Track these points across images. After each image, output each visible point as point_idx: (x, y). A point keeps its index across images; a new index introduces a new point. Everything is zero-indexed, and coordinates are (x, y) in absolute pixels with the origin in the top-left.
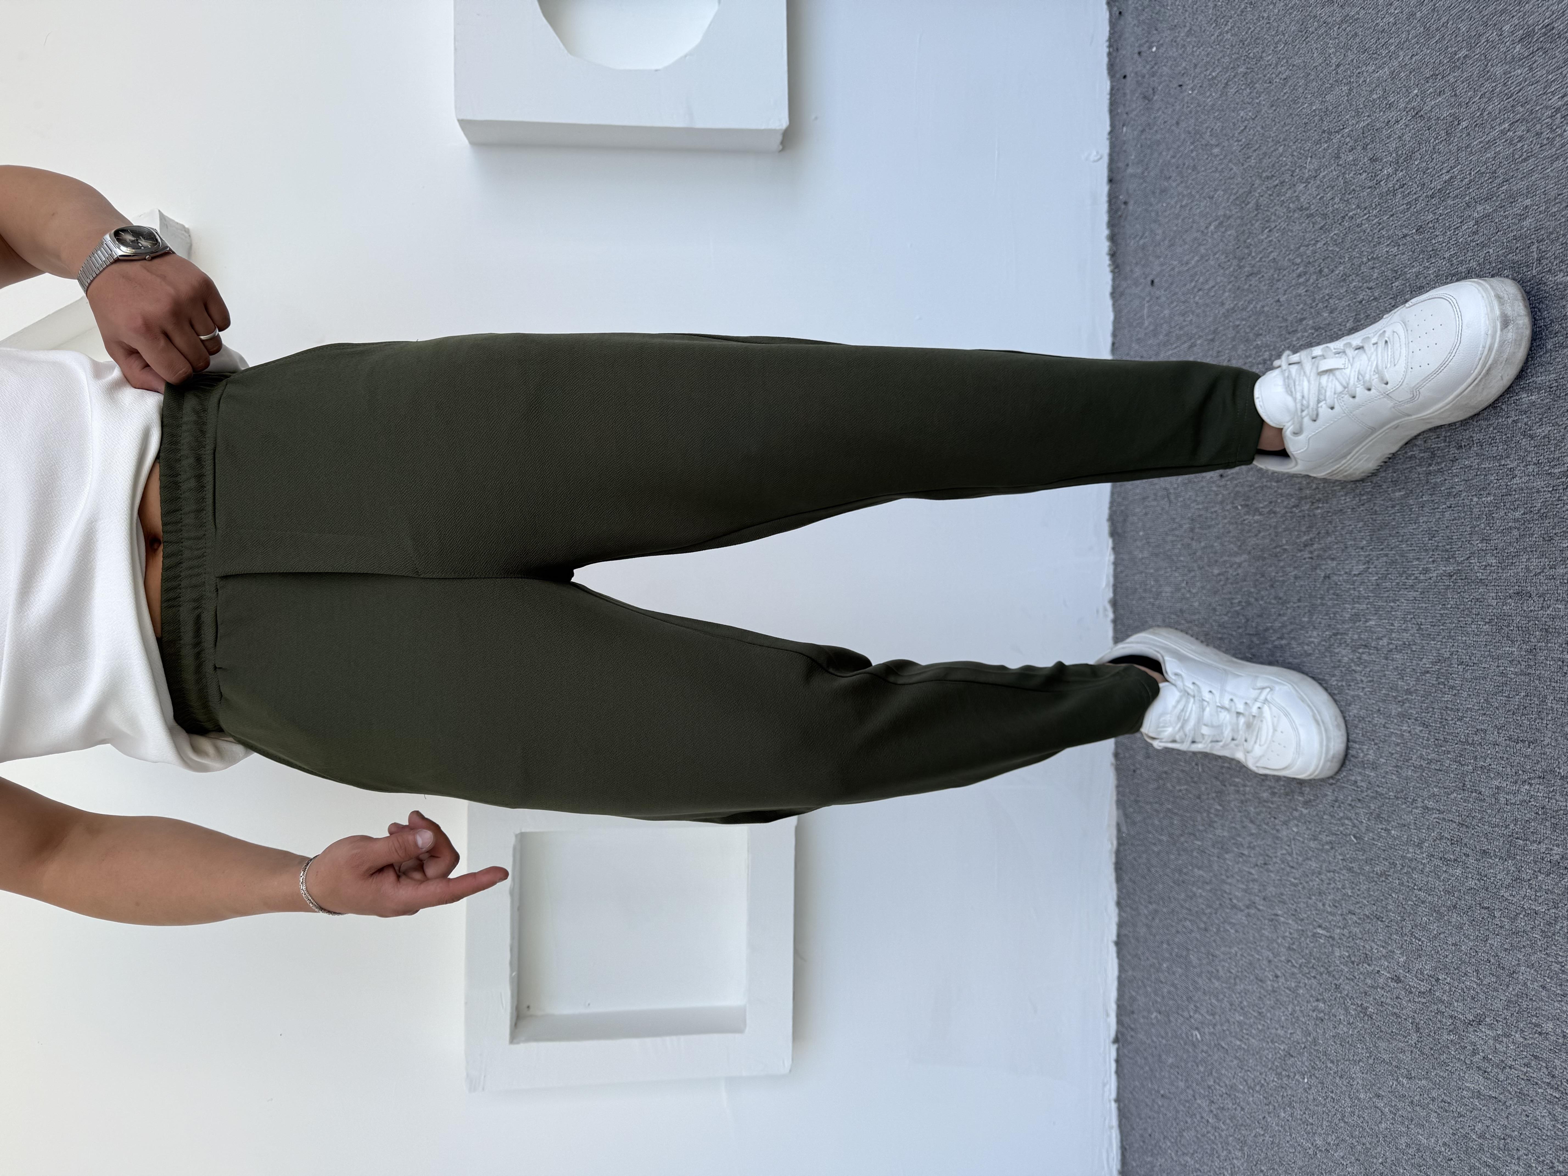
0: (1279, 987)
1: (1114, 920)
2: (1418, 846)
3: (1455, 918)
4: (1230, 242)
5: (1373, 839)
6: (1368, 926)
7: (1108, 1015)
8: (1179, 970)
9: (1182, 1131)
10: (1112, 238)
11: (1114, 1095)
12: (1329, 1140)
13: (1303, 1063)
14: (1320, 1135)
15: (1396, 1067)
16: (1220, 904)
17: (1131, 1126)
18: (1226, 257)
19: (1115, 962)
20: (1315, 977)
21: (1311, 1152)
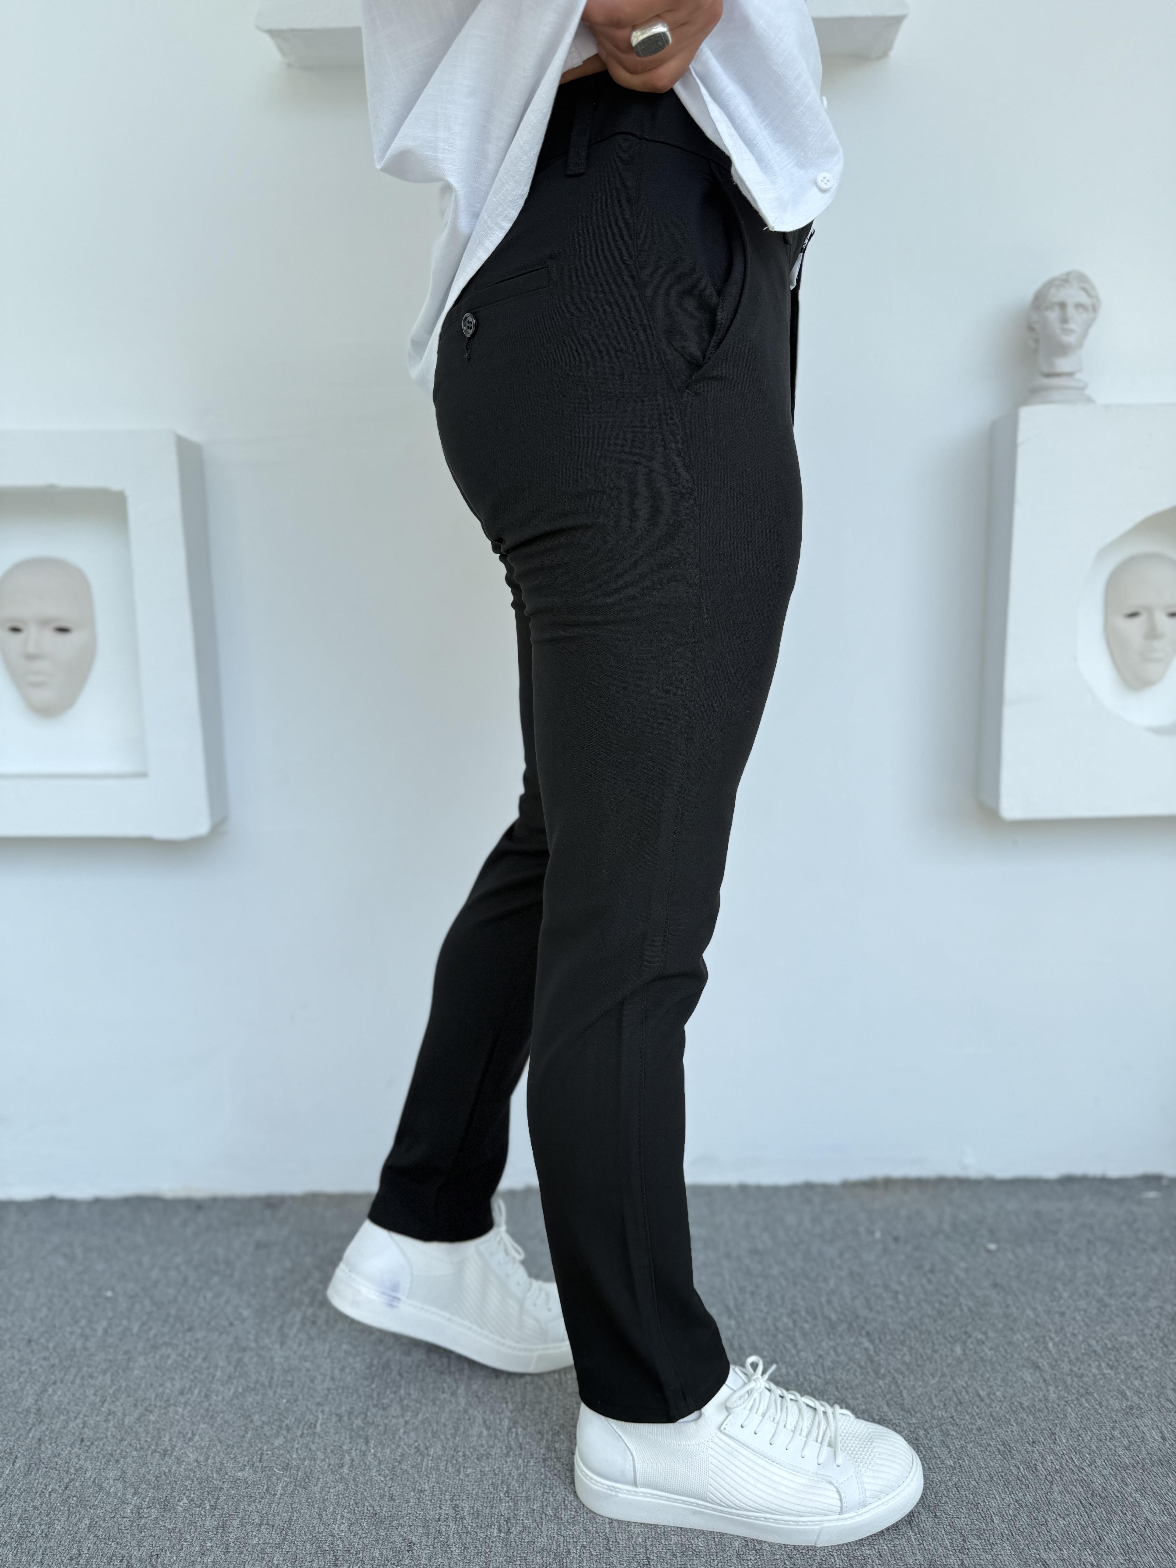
1: (80, 1195)
10: (872, 1184)
19: (31, 1196)
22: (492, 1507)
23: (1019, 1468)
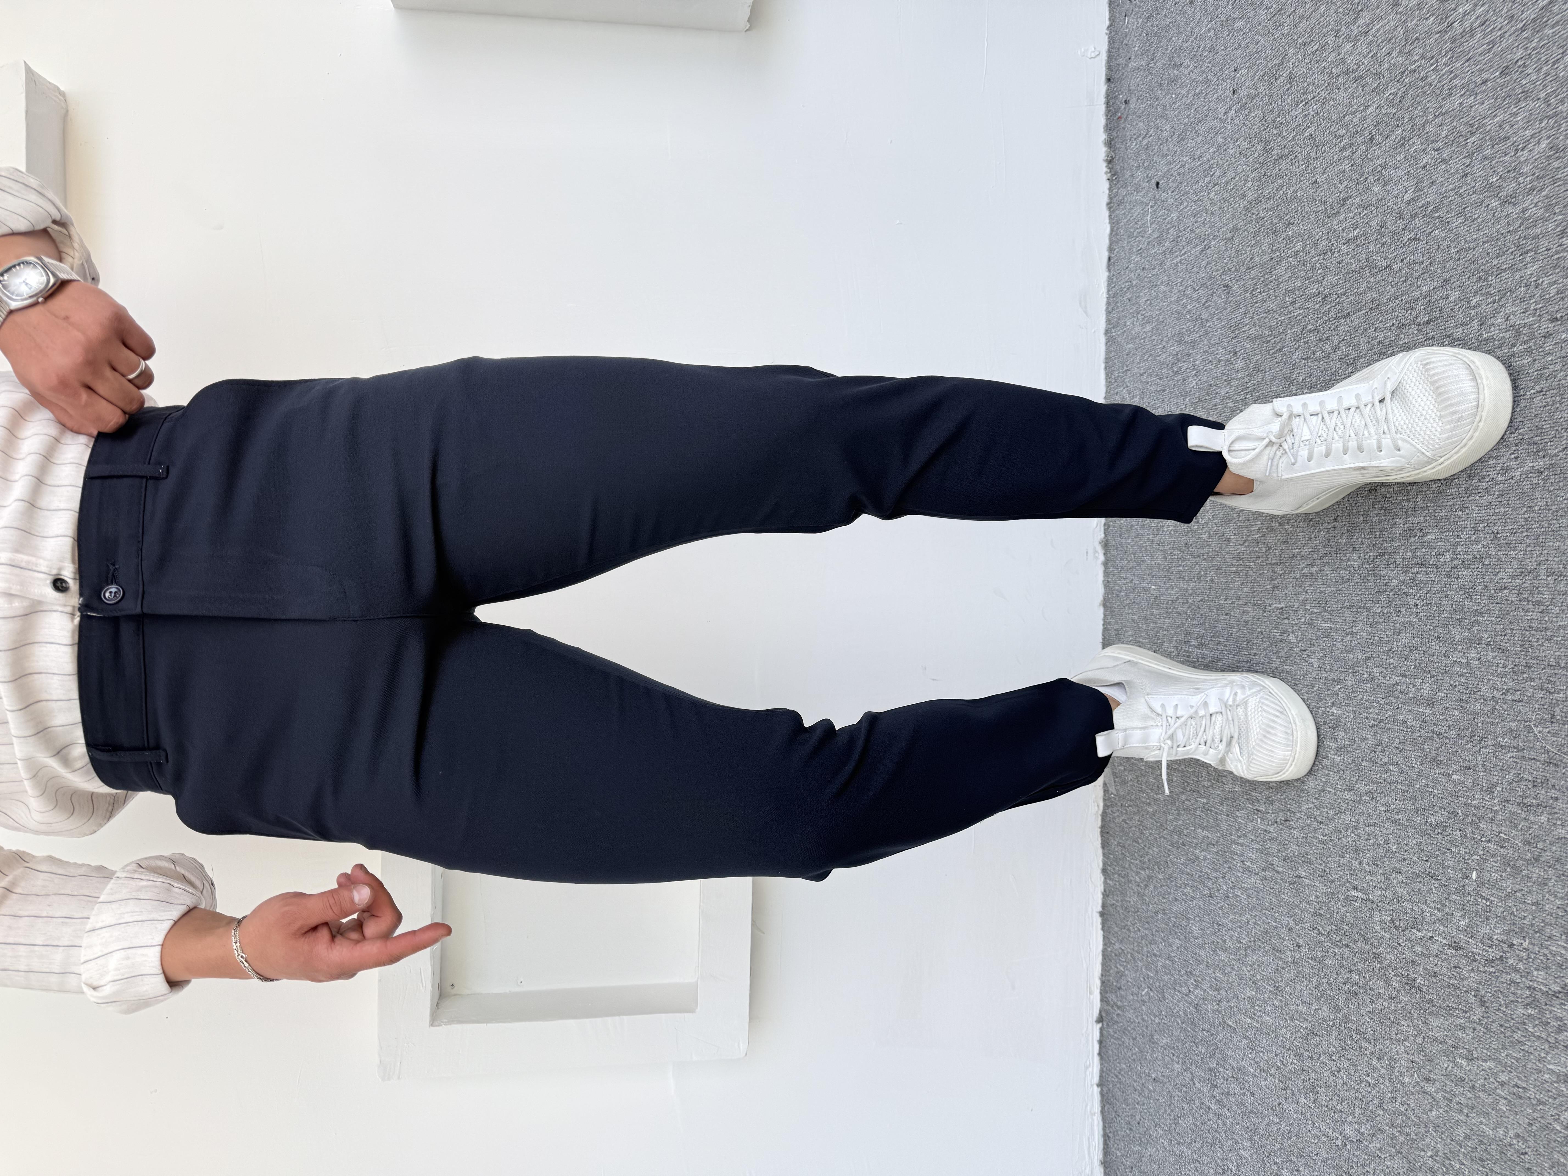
0: (1301, 959)
1: (1100, 888)
2: (1486, 790)
3: (1537, 872)
4: (1255, 125)
5: (1427, 786)
6: (1417, 886)
7: (1091, 993)
8: (1177, 941)
9: (1176, 1118)
10: (1110, 144)
11: (1096, 1079)
12: (1362, 1130)
13: (1331, 1044)
14: (1351, 1124)
15: (1454, 1047)
16: (1229, 867)
17: (1116, 1112)
18: (1250, 142)
19: (1101, 933)
20: (1348, 946)
21: (1339, 1142)
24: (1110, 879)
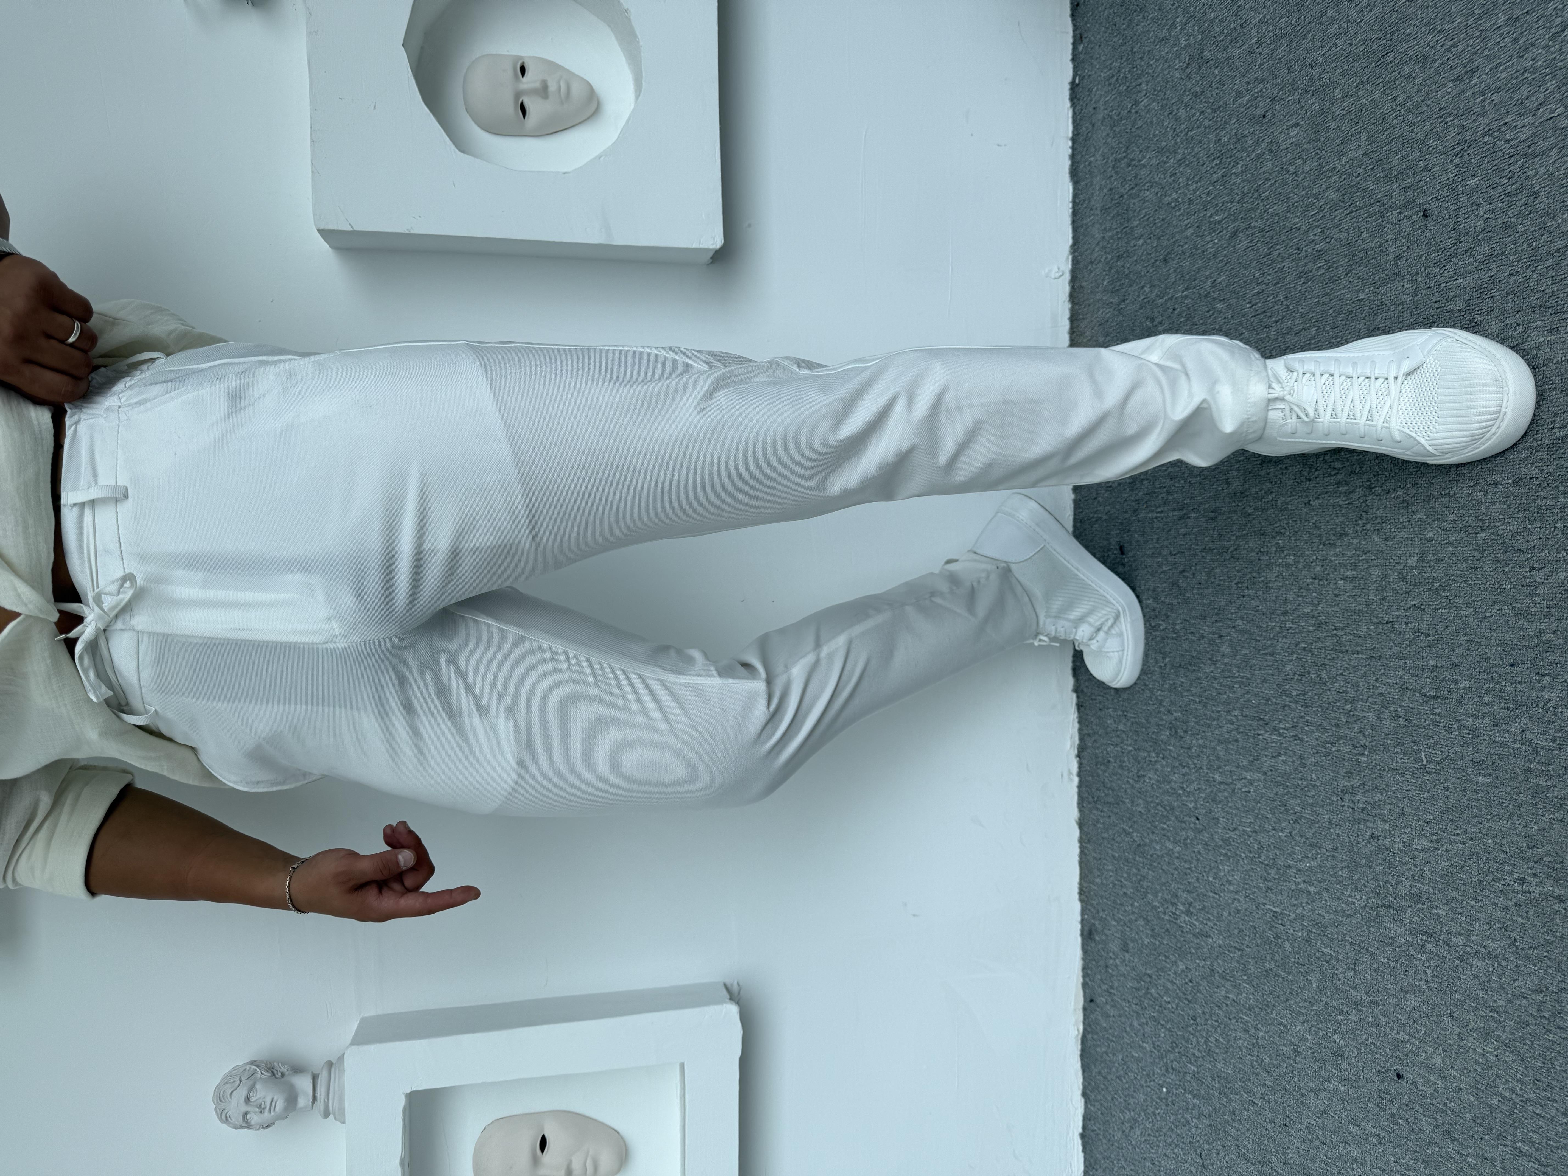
22: (1344, 760)
23: (1320, 267)
24: (1091, 1105)
